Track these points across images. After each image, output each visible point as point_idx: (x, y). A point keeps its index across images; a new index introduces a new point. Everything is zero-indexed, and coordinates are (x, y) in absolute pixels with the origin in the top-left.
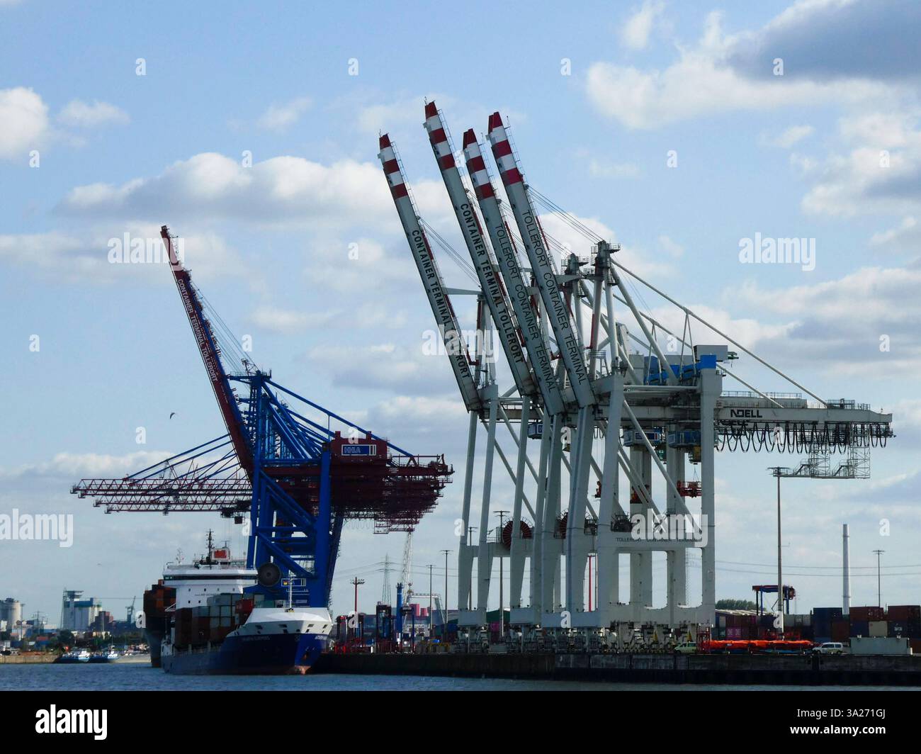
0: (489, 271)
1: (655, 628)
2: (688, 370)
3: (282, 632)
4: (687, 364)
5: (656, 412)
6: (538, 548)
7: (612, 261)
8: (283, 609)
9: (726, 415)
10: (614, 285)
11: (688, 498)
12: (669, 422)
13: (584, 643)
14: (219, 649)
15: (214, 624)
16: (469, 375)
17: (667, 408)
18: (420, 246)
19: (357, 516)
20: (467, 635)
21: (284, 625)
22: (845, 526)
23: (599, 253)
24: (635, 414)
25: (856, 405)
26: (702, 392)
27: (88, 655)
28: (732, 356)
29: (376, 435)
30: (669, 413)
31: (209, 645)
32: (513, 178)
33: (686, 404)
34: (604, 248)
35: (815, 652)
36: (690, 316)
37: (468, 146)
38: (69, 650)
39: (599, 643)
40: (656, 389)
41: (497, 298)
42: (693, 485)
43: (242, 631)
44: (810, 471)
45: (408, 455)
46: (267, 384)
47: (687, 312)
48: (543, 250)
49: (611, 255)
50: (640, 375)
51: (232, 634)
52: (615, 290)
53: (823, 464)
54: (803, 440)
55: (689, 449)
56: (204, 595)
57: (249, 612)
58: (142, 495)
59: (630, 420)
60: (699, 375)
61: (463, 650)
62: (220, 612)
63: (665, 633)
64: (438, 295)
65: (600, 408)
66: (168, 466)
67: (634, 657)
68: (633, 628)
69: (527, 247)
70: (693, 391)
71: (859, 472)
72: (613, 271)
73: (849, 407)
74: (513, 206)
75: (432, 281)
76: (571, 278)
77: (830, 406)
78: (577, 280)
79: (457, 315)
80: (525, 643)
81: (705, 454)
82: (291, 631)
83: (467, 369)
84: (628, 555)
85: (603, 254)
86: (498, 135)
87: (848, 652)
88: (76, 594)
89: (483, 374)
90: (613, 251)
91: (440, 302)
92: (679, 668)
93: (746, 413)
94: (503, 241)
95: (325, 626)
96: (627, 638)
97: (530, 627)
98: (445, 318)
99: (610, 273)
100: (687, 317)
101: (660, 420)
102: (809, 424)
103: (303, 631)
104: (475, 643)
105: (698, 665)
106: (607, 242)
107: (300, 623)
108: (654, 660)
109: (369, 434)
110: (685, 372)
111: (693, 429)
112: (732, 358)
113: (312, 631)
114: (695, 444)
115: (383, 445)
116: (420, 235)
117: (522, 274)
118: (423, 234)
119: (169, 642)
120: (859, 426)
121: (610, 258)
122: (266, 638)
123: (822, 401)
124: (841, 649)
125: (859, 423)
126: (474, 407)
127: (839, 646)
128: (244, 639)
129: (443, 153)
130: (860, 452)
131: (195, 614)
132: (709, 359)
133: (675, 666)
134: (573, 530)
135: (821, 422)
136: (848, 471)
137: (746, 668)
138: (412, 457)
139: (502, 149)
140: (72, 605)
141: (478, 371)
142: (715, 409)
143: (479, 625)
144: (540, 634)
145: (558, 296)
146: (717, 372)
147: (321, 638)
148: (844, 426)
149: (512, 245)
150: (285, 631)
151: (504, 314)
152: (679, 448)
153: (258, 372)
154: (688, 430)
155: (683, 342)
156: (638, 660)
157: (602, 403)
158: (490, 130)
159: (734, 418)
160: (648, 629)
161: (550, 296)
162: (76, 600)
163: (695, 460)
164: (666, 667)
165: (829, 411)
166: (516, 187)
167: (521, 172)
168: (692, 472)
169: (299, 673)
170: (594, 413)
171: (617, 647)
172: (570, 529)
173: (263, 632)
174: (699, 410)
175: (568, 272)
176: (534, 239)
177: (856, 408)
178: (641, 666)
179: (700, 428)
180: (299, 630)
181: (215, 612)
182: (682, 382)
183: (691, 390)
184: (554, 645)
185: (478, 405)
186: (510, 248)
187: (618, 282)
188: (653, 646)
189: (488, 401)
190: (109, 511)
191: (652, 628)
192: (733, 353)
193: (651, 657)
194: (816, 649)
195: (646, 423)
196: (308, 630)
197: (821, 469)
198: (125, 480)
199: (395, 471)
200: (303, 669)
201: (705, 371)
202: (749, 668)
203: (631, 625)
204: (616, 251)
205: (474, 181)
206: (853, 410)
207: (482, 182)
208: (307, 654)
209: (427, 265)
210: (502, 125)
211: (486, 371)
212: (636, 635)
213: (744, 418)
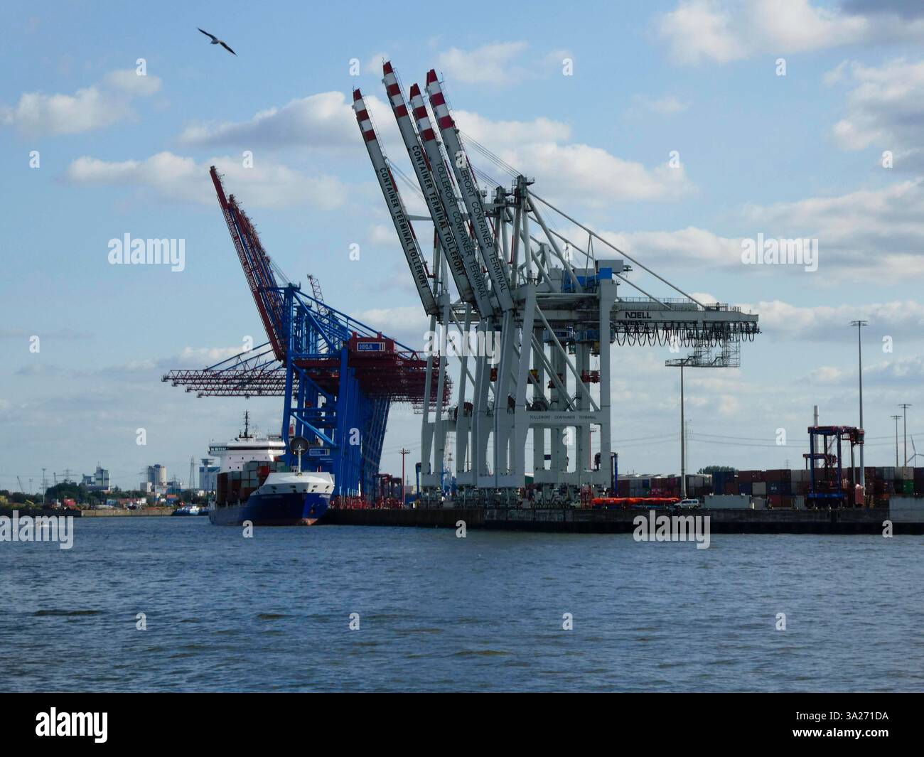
0: (436, 201)
1: (568, 488)
2: (591, 280)
3: (292, 492)
4: (590, 276)
5: (564, 315)
6: (475, 424)
7: (528, 191)
8: (294, 473)
9: (621, 316)
10: (529, 211)
11: (591, 384)
12: (575, 322)
13: (506, 500)
14: (246, 505)
15: (244, 485)
16: (427, 286)
17: (573, 312)
18: (387, 180)
19: (401, 400)
20: (427, 494)
21: (293, 486)
23: (518, 186)
24: (544, 316)
25: (729, 308)
26: (601, 298)
27: (198, 509)
28: (627, 269)
29: (385, 335)
30: (574, 316)
31: (239, 503)
32: (447, 123)
33: (588, 308)
34: (521, 181)
35: (676, 507)
36: (592, 236)
37: (413, 98)
38: (183, 506)
39: (516, 500)
40: (569, 296)
41: (442, 223)
42: (595, 373)
43: (261, 491)
44: (695, 361)
45: (411, 351)
46: (298, 294)
47: (591, 233)
48: (471, 183)
49: (528, 187)
50: (557, 285)
51: (254, 493)
52: (531, 214)
53: (706, 356)
54: (690, 337)
55: (591, 344)
56: (242, 462)
57: (267, 476)
58: (224, 383)
59: (541, 321)
60: (598, 284)
61: (425, 506)
62: (249, 476)
63: (575, 492)
64: (401, 221)
65: (518, 311)
66: (239, 362)
67: (537, 511)
68: (553, 488)
69: (459, 181)
70: (594, 298)
71: (732, 362)
72: (529, 200)
73: (723, 309)
74: (447, 147)
75: (397, 209)
76: (498, 205)
77: (708, 309)
78: (503, 208)
79: (417, 237)
80: (467, 501)
81: (602, 349)
82: (299, 490)
83: (425, 281)
84: (550, 430)
85: (521, 186)
86: (434, 88)
87: (703, 507)
89: (439, 285)
90: (529, 184)
91: (403, 227)
92: (567, 520)
93: (638, 315)
94: (442, 176)
95: (327, 487)
96: (549, 497)
97: (470, 487)
98: (407, 240)
99: (526, 201)
100: (590, 237)
101: (568, 321)
102: (691, 323)
103: (309, 491)
104: (432, 500)
105: (581, 518)
106: (524, 176)
107: (306, 485)
108: (550, 514)
109: (379, 334)
110: (589, 282)
111: (595, 328)
112: (627, 270)
113: (316, 491)
114: (595, 340)
115: (390, 343)
116: (387, 172)
117: (458, 203)
118: (389, 172)
119: (214, 500)
120: (732, 325)
121: (527, 190)
122: (280, 497)
123: (701, 305)
124: (697, 504)
125: (732, 322)
126: (432, 311)
127: (696, 502)
128: (263, 498)
129: (398, 104)
130: (732, 346)
131: (230, 478)
132: (606, 271)
133: (565, 518)
134: (498, 410)
135: (700, 321)
136: (723, 361)
137: (619, 520)
138: (414, 353)
139: (438, 100)
140: (206, 470)
141: (436, 283)
142: (611, 312)
143: (436, 486)
144: (477, 493)
145: (484, 221)
146: (613, 282)
147: (324, 496)
148: (720, 325)
149: (450, 179)
150: (295, 491)
151: (448, 236)
152: (583, 343)
153: (290, 284)
154: (590, 329)
155: (588, 255)
156: (540, 514)
157: (520, 307)
158: (428, 84)
159: (628, 318)
160: (563, 490)
161: (477, 221)
162: (209, 466)
163: (596, 353)
164: (558, 519)
165: (707, 313)
166: (449, 131)
167: (453, 118)
168: (594, 363)
169: (306, 524)
170: (514, 316)
171: (542, 503)
172: (497, 409)
173: (277, 492)
174: (598, 313)
175: (496, 201)
176: (466, 175)
177: (729, 310)
178: (542, 519)
179: (599, 327)
180: (305, 490)
181: (245, 476)
182: (585, 291)
183: (592, 296)
184: (486, 502)
185: (435, 310)
186: (448, 182)
187: (533, 209)
188: (567, 503)
189: (443, 306)
190: (200, 396)
191: (566, 488)
192: (627, 267)
193: (548, 511)
194: (677, 504)
195: (556, 324)
196: (313, 491)
197: (705, 359)
198: (205, 371)
199: (400, 363)
200: (309, 521)
201: (603, 281)
202: (622, 520)
203: (552, 486)
204: (532, 183)
205: (419, 126)
206: (727, 311)
207: (425, 127)
208: (314, 509)
209: (392, 196)
210: (437, 79)
211: (441, 283)
212: (555, 493)
213: (637, 319)
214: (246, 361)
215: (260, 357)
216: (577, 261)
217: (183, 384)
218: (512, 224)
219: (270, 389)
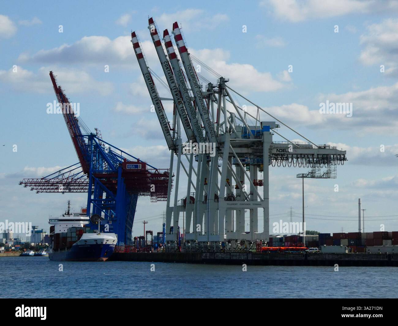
0: (176, 90)
1: (246, 242)
2: (258, 132)
3: (96, 243)
4: (258, 130)
5: (244, 150)
6: (196, 208)
7: (225, 86)
8: (96, 234)
9: (274, 151)
10: (226, 96)
11: (258, 187)
12: (250, 154)
13: (214, 248)
14: (70, 251)
15: (69, 240)
16: (170, 135)
17: (249, 148)
18: (149, 79)
19: (144, 195)
20: (169, 245)
21: (96, 240)
22: (359, 199)
23: (220, 82)
24: (235, 151)
25: (331, 147)
26: (264, 141)
27: (34, 253)
28: (277, 126)
29: (141, 160)
30: (250, 151)
31: (66, 249)
32: (183, 50)
33: (257, 147)
34: (222, 80)
35: (306, 252)
36: (259, 109)
37: (165, 36)
38: (26, 251)
39: (219, 248)
40: (246, 140)
41: (179, 102)
42: (261, 181)
43: (79, 243)
44: (312, 175)
45: (155, 169)
46: (95, 138)
47: (258, 107)
48: (196, 81)
49: (226, 83)
50: (240, 134)
51: (74, 244)
52: (227, 98)
53: (318, 172)
54: (309, 162)
55: (259, 166)
56: (66, 228)
57: (82, 235)
58: (51, 186)
59: (232, 153)
60: (262, 134)
61: (168, 251)
62: (71, 235)
63: (249, 244)
64: (156, 100)
65: (220, 148)
66: (60, 174)
68: (237, 242)
69: (189, 80)
70: (260, 141)
71: (332, 175)
72: (226, 90)
73: (328, 148)
74: (183, 62)
75: (154, 94)
76: (210, 93)
77: (320, 148)
78: (212, 94)
79: (164, 109)
80: (191, 248)
81: (265, 168)
82: (99, 243)
83: (169, 132)
85: (222, 83)
86: (177, 32)
87: (320, 252)
88: (36, 227)
89: (176, 134)
90: (226, 82)
91: (157, 103)
92: (249, 259)
93: (283, 151)
94: (180, 77)
95: (114, 241)
96: (235, 246)
97: (193, 241)
98: (159, 110)
99: (225, 91)
100: (258, 110)
101: (246, 153)
102: (311, 155)
103: (104, 243)
104: (172, 248)
105: (256, 257)
106: (224, 78)
107: (103, 240)
108: (239, 255)
109: (138, 160)
110: (257, 133)
111: (261, 157)
112: (277, 127)
113: (108, 243)
114: (261, 164)
115: (144, 164)
116: (149, 75)
117: (188, 91)
118: (150, 75)
119: (51, 248)
120: (332, 156)
121: (225, 85)
122: (89, 246)
123: (316, 146)
124: (317, 251)
125: (332, 155)
126: (172, 148)
128: (79, 247)
129: (156, 40)
130: (332, 167)
131: (61, 236)
132: (267, 127)
133: (247, 258)
134: (210, 200)
135: (316, 154)
136: (327, 175)
137: (276, 259)
138: (157, 170)
139: (179, 38)
140: (34, 232)
141: (174, 133)
142: (269, 149)
143: (174, 240)
144: (197, 244)
145: (203, 101)
146: (270, 133)
147: (112, 246)
148: (326, 156)
150: (97, 243)
151: (182, 108)
152: (254, 165)
153: (91, 133)
154: (258, 158)
155: (256, 119)
156: (233, 255)
157: (221, 146)
158: (173, 30)
159: (278, 152)
160: (242, 243)
161: (199, 101)
162: (36, 230)
163: (261, 170)
164: (244, 258)
165: (319, 150)
166: (184, 54)
167: (187, 48)
168: (260, 176)
169: (102, 261)
170: (218, 151)
171: (231, 250)
172: (208, 199)
173: (87, 243)
174: (262, 149)
175: (208, 91)
176: (193, 76)
177: (331, 148)
178: (234, 258)
179: (263, 157)
180: (102, 243)
181: (69, 235)
182: (256, 137)
183: (259, 141)
184: (202, 249)
185: (174, 147)
186: (183, 80)
187: (228, 95)
188: (245, 249)
189: (178, 145)
190: (38, 192)
191: (244, 242)
192: (278, 125)
194: (307, 250)
195: (240, 155)
196: (106, 243)
197: (316, 175)
198: (42, 179)
199: (149, 175)
200: (104, 259)
201: (265, 133)
202: (278, 259)
203: (236, 241)
204: (228, 81)
205: (168, 51)
206: (330, 149)
207: (171, 52)
208: (106, 252)
209: (152, 88)
210: (178, 27)
211: (177, 133)
212: (238, 245)
213: (283, 153)
214: (63, 174)
215: (71, 172)
216: (251, 122)
217: (30, 186)
218: (217, 103)
219: (75, 189)
